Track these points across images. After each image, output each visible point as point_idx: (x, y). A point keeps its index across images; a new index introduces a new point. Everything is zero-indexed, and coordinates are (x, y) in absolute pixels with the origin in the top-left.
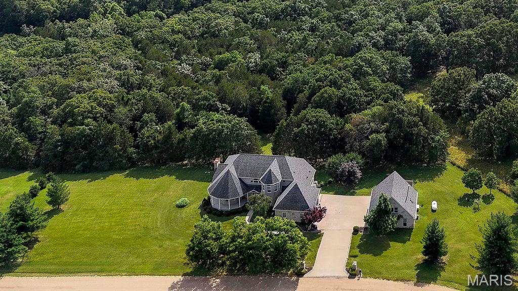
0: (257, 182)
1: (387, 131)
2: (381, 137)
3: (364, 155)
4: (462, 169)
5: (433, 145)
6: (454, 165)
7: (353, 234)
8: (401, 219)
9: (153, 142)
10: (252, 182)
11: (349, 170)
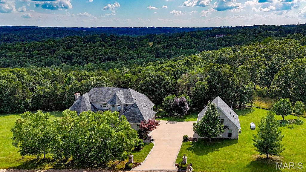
0: (106, 106)
1: (209, 81)
2: (205, 83)
3: (191, 97)
4: (267, 109)
5: (244, 91)
6: (260, 108)
7: (183, 141)
8: (227, 129)
9: (42, 93)
10: (101, 106)
11: (180, 102)
